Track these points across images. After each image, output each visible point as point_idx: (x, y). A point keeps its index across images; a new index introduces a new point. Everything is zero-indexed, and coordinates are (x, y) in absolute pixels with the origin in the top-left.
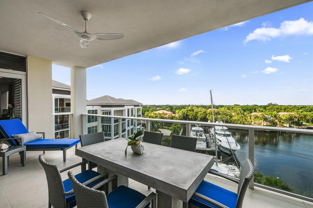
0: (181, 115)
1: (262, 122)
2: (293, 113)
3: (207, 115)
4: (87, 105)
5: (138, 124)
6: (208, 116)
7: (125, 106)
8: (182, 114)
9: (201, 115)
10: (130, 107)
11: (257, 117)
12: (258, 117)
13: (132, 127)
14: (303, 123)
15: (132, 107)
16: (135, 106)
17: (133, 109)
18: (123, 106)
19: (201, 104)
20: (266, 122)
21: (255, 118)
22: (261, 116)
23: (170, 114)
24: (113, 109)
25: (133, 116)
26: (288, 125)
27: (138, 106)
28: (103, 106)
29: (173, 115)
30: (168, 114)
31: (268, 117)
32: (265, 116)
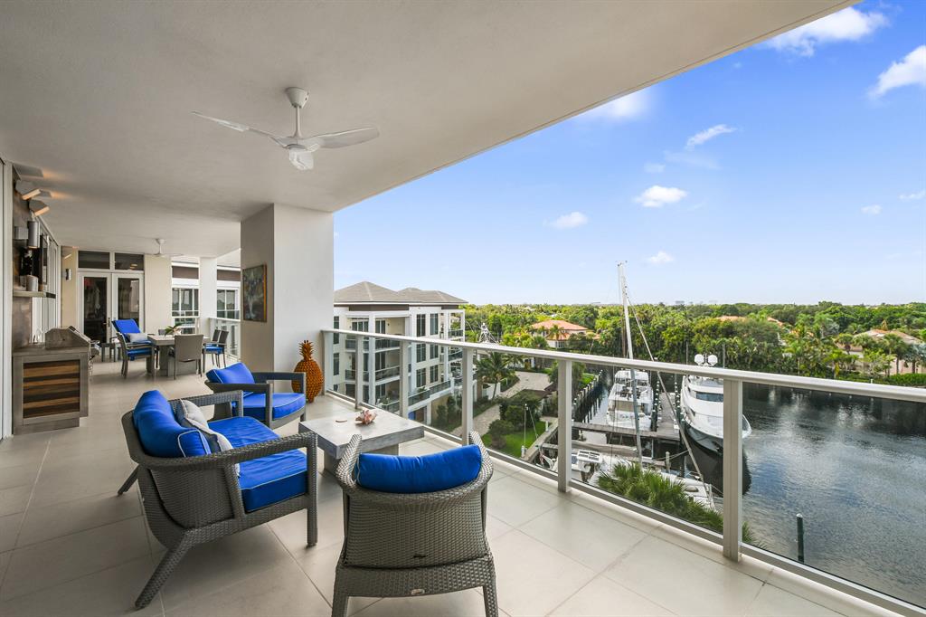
0: (608, 334)
3: (692, 335)
4: (335, 306)
5: (453, 356)
6: (694, 340)
7: (410, 308)
8: (612, 333)
9: (671, 336)
10: (428, 311)
11: (869, 346)
12: (876, 346)
13: (435, 362)
15: (437, 310)
16: (444, 307)
17: (437, 315)
18: (406, 307)
19: (677, 302)
20: (910, 365)
21: (864, 347)
22: (888, 343)
23: (576, 333)
24: (373, 316)
25: (437, 333)
27: (456, 307)
28: (352, 308)
29: (588, 333)
30: (571, 332)
31: (918, 346)
32: (903, 344)
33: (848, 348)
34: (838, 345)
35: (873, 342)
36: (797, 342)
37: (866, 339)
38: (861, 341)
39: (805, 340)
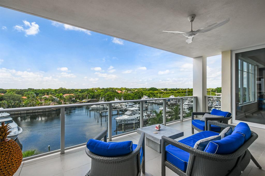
1: (51, 103)
2: (72, 94)
11: (46, 99)
12: (48, 99)
14: (78, 101)
20: (54, 103)
21: (45, 100)
22: (50, 98)
26: (69, 103)
31: (56, 98)
32: (53, 98)
33: (41, 100)
34: (39, 100)
35: (47, 98)
36: (27, 100)
37: (45, 97)
38: (44, 98)
39: (30, 99)
